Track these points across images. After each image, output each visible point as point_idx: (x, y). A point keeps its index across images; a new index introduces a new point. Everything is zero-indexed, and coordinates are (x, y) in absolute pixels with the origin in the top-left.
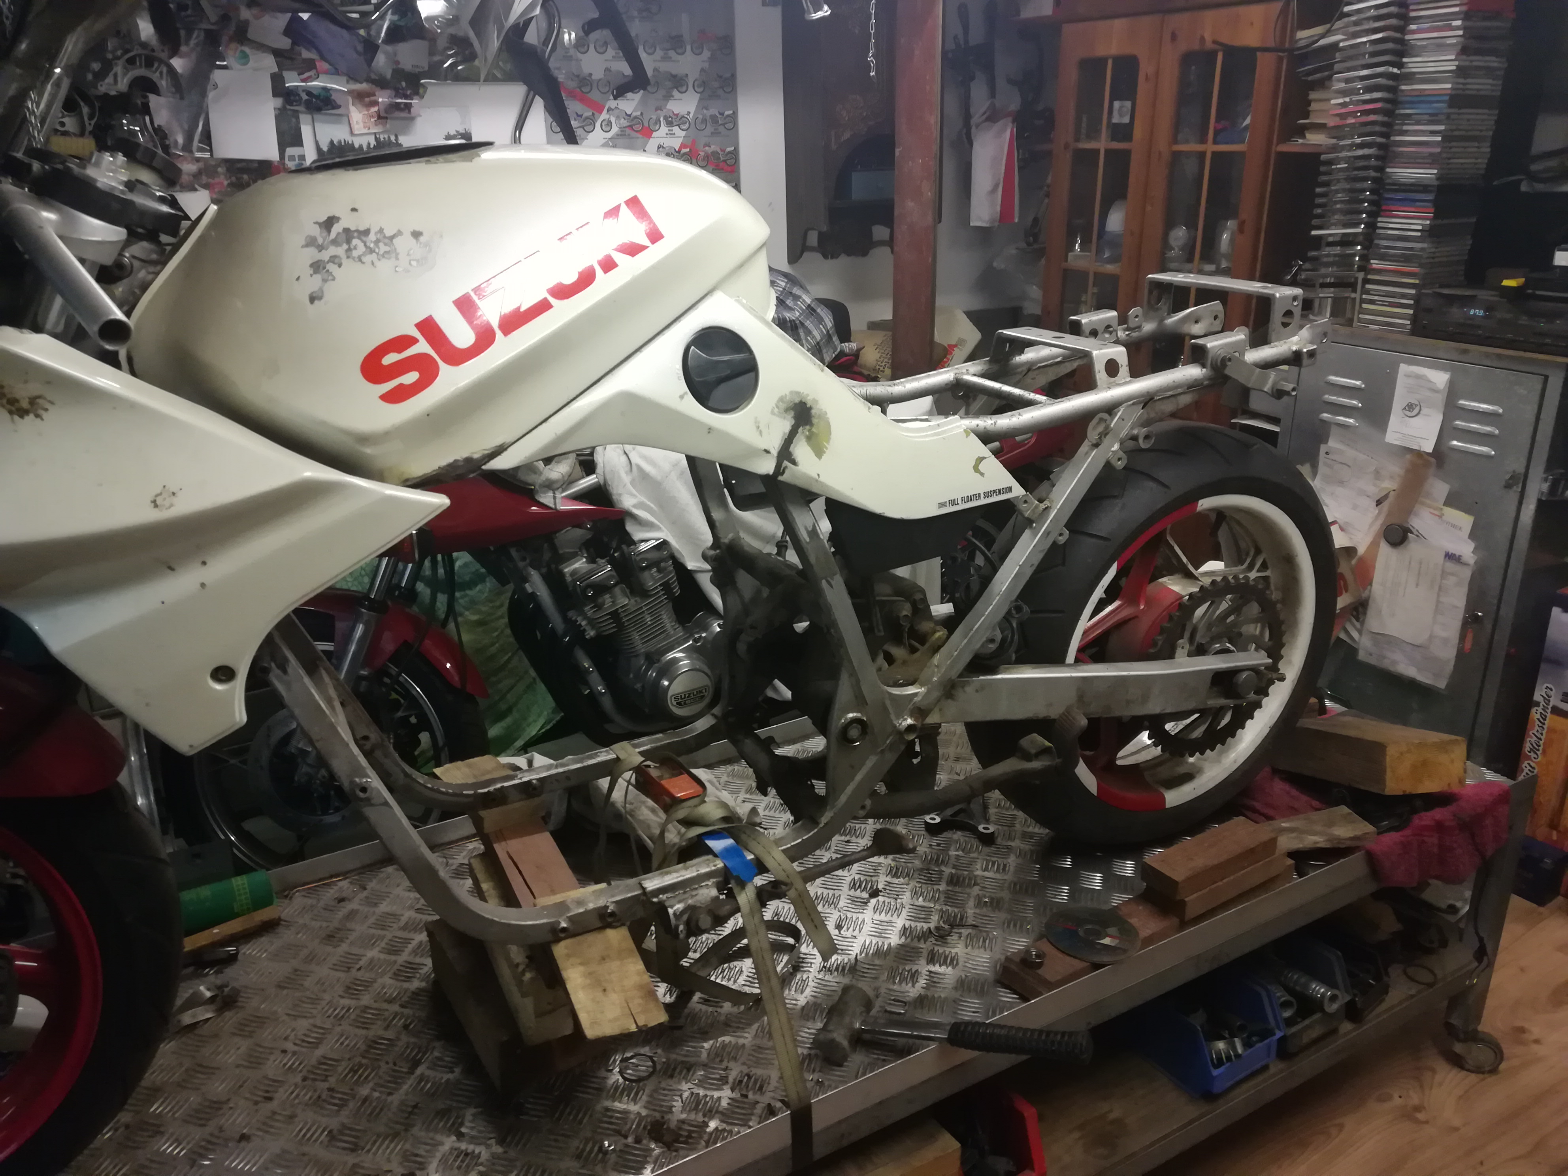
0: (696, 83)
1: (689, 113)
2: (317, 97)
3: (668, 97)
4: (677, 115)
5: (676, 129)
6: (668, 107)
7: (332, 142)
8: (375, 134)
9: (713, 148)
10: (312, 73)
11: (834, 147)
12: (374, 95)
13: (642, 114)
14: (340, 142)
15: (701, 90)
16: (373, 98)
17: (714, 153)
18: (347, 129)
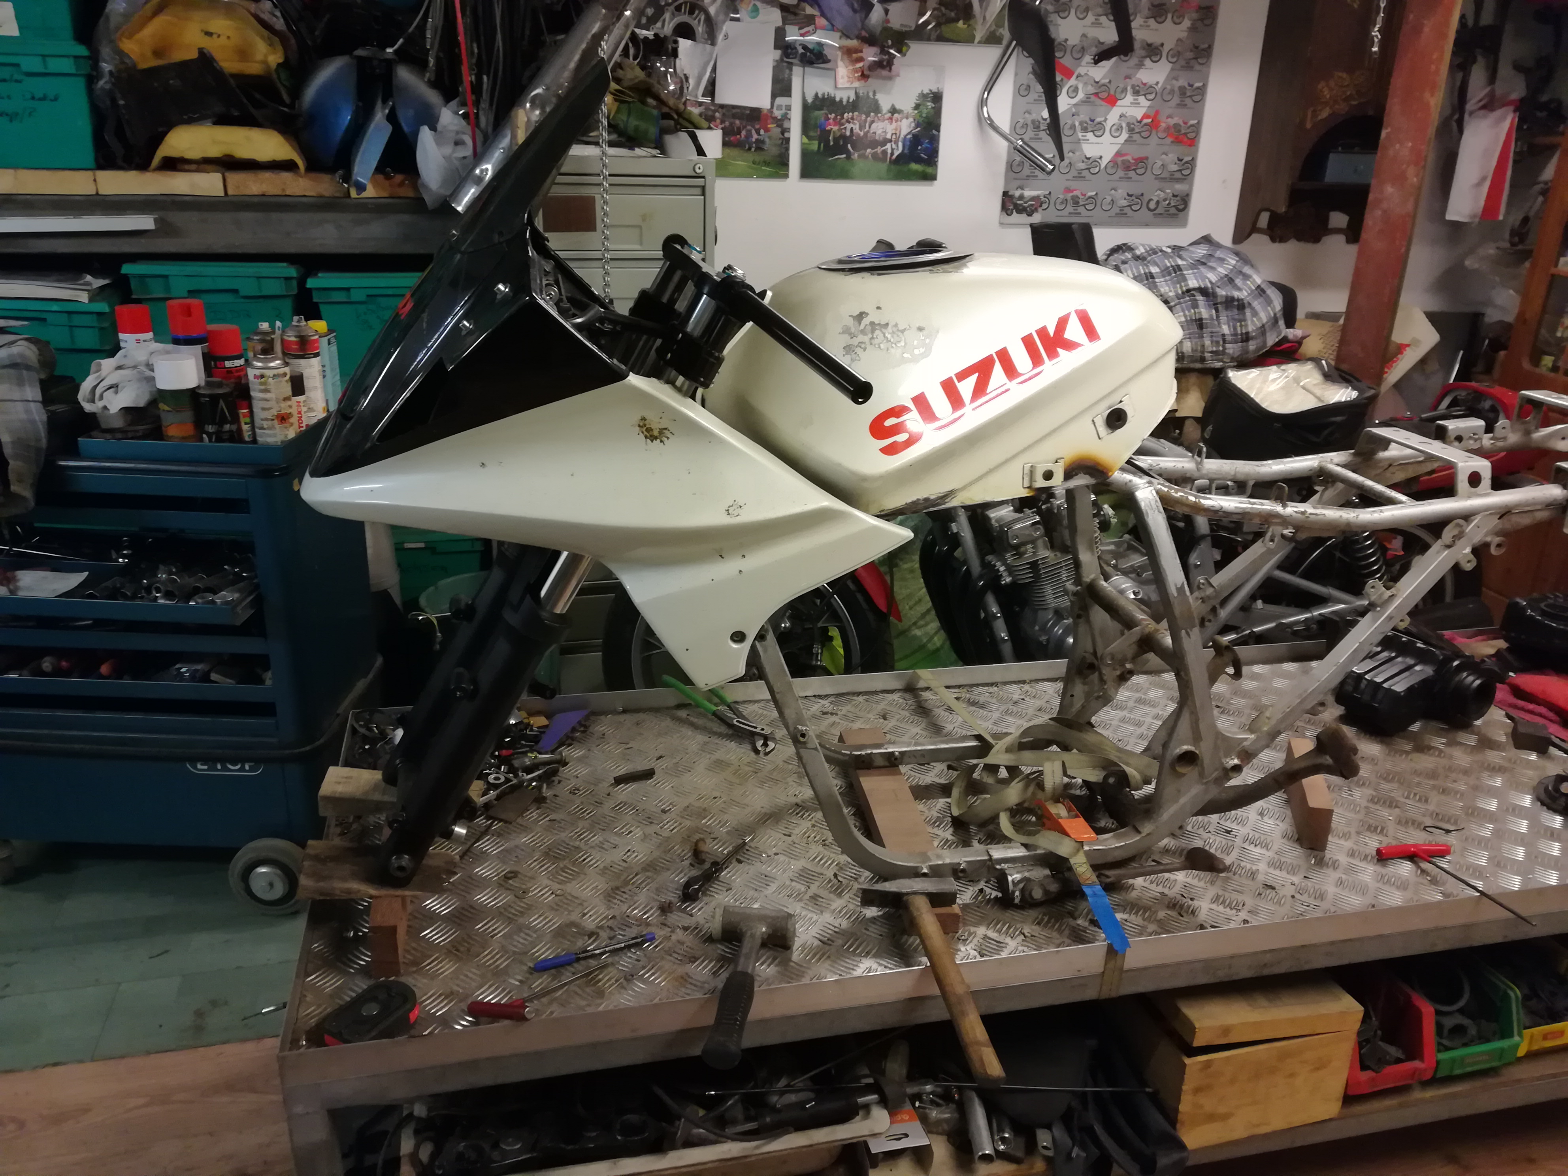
0: (1171, 53)
1: (1158, 83)
2: (811, 51)
3: (1140, 65)
4: (1145, 84)
5: (1141, 99)
6: (1138, 76)
7: (816, 95)
8: (856, 88)
9: (1175, 120)
10: (810, 28)
11: (1309, 125)
12: (861, 51)
13: (1110, 82)
14: (823, 95)
15: (1174, 60)
16: (860, 55)
17: (1176, 125)
18: (833, 82)
